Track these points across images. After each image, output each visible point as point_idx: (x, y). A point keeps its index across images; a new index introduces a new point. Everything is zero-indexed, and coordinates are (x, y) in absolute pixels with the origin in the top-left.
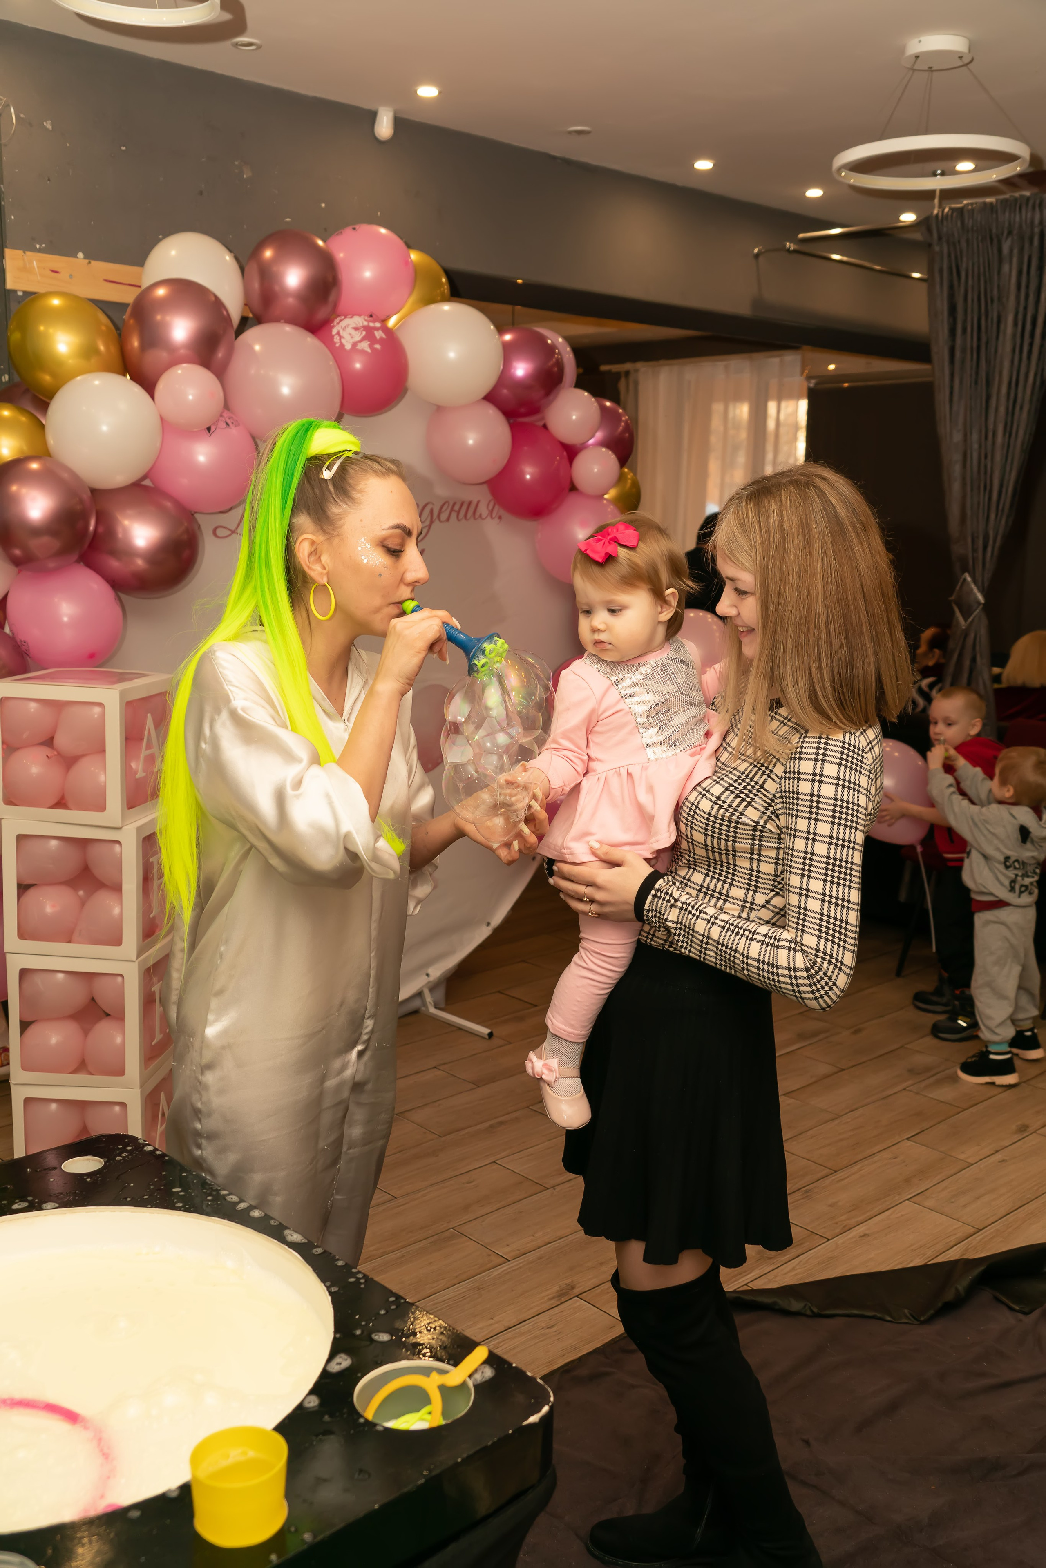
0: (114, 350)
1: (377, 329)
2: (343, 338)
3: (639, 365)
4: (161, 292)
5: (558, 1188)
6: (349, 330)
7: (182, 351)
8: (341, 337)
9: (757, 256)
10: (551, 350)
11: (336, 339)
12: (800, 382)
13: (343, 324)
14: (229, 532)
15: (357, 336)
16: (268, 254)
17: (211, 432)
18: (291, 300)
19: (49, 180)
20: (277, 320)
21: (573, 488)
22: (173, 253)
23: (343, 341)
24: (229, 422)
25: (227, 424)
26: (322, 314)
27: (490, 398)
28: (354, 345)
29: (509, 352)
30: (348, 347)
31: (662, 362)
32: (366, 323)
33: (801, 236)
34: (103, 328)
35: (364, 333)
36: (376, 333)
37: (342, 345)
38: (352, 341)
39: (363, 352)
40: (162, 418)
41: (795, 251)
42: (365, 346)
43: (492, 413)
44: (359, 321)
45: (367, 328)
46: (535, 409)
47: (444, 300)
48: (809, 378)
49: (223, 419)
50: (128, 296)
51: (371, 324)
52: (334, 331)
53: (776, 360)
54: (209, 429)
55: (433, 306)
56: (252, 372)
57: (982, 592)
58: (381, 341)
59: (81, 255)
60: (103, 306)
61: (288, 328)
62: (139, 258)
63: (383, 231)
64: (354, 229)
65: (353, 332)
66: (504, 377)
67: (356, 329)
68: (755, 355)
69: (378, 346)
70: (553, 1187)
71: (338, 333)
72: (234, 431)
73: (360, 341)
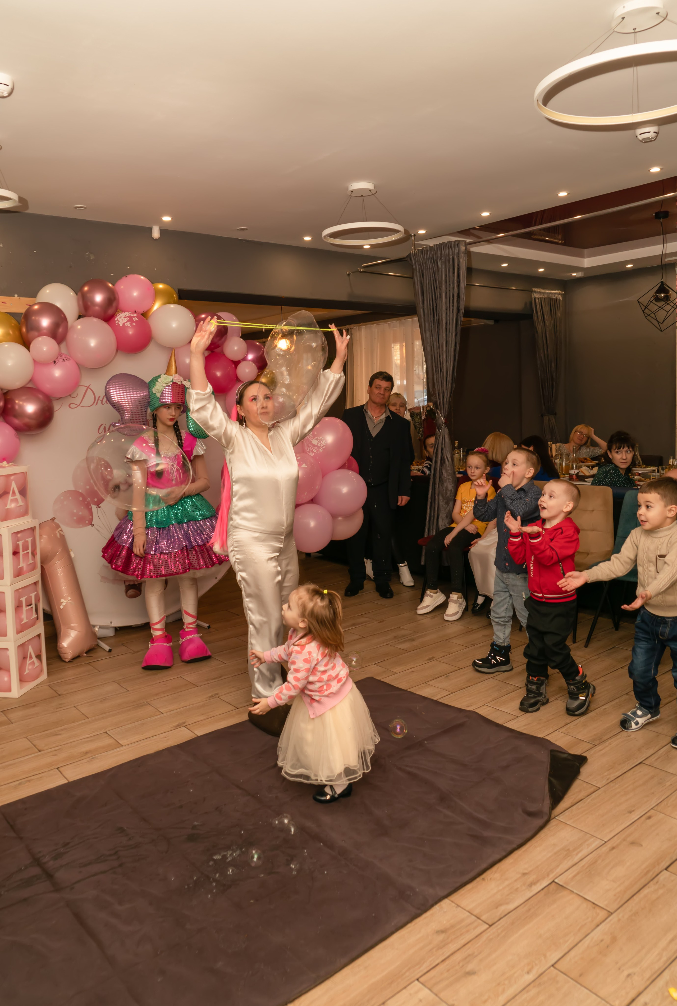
0: (17, 333)
1: (134, 317)
4: (36, 307)
5: (201, 687)
6: (122, 318)
7: (45, 331)
8: (118, 321)
9: (349, 275)
11: (117, 322)
13: (120, 316)
14: (77, 406)
15: (125, 320)
16: (86, 289)
17: (56, 364)
18: (97, 308)
19: (2, 267)
20: (90, 316)
21: (237, 379)
22: (48, 291)
23: (119, 322)
24: (65, 359)
25: (64, 360)
26: (110, 312)
28: (124, 324)
30: (121, 325)
32: (130, 315)
33: (363, 265)
34: (13, 325)
35: (128, 319)
36: (134, 318)
37: (119, 324)
38: (123, 322)
39: (128, 326)
40: (34, 359)
41: (363, 272)
42: (129, 324)
44: (127, 314)
45: (129, 317)
46: (217, 346)
47: (173, 303)
49: (62, 358)
51: (132, 315)
52: (116, 319)
54: (55, 362)
55: (169, 306)
57: (444, 418)
58: (136, 322)
59: (16, 295)
60: (13, 315)
61: (95, 320)
62: (34, 295)
63: (140, 277)
64: (126, 277)
65: (124, 319)
67: (125, 317)
69: (134, 324)
70: (200, 686)
71: (118, 320)
72: (67, 363)
73: (126, 322)
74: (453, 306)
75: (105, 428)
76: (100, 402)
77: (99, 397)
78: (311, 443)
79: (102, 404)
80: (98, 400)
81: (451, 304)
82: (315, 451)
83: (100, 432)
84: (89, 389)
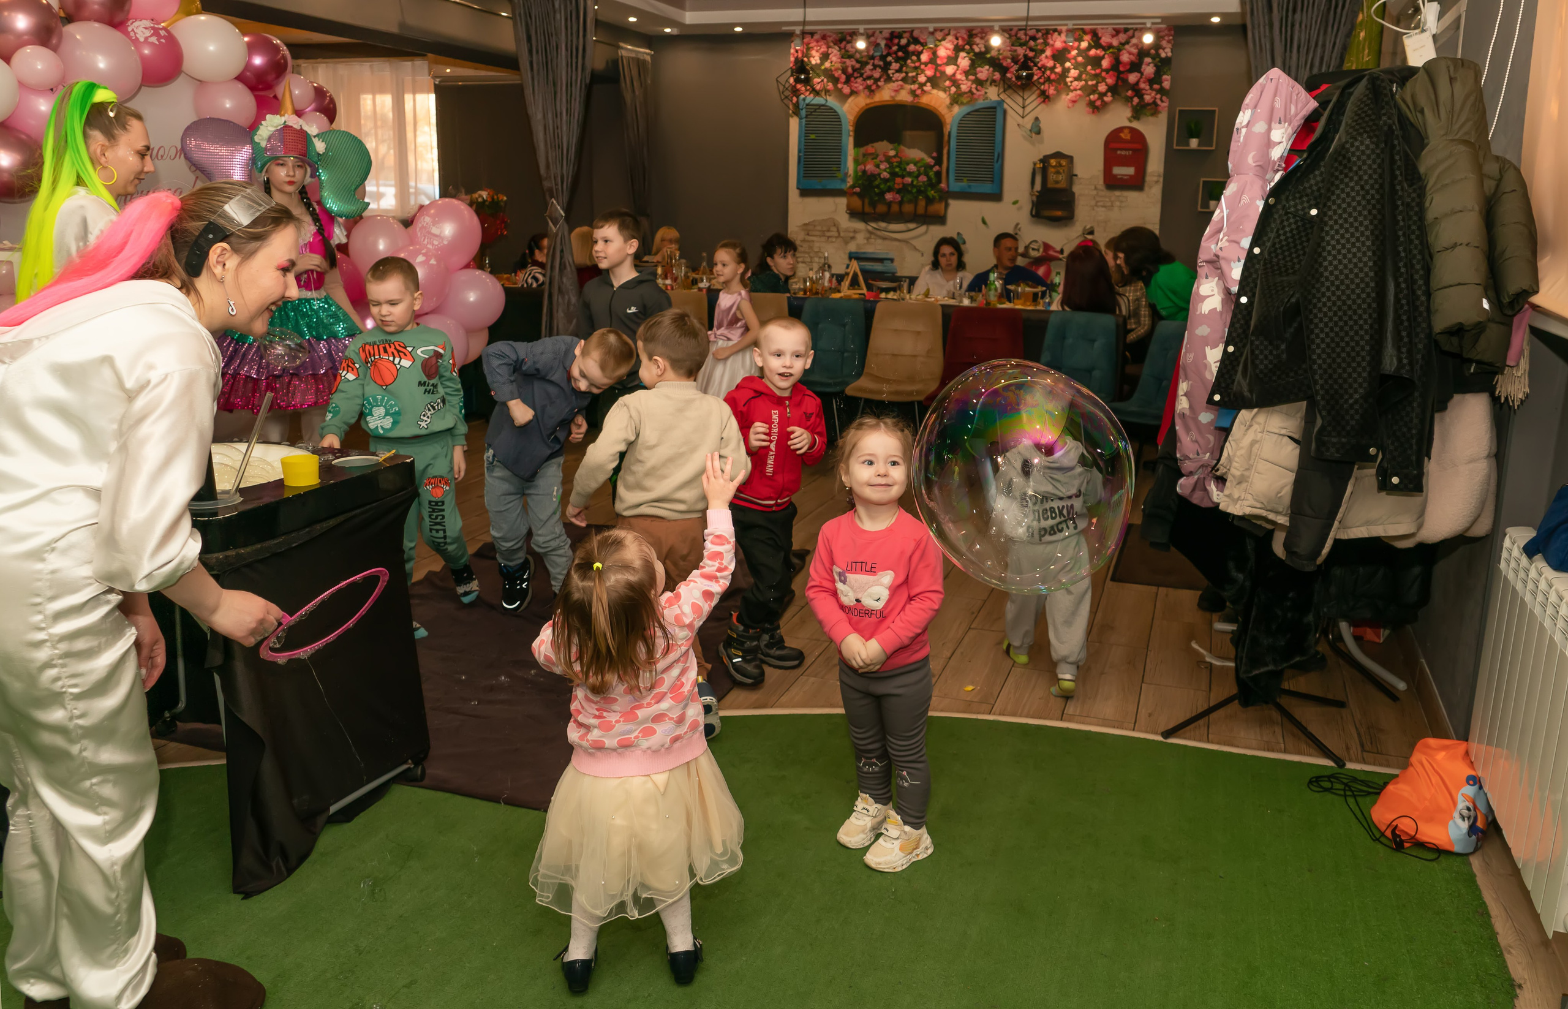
1: (159, 29)
2: (137, 33)
6: (141, 29)
7: (25, 37)
8: (135, 33)
10: (276, 48)
11: (132, 34)
12: (427, 80)
13: (136, 24)
15: (148, 33)
18: (96, 7)
20: (88, 19)
23: (137, 35)
26: (120, 17)
27: (240, 78)
28: (146, 38)
29: (252, 48)
30: (141, 39)
31: (319, 60)
32: (151, 25)
35: (151, 31)
36: (159, 31)
37: (137, 38)
38: (144, 36)
39: (153, 44)
40: (19, 82)
42: (154, 39)
43: (240, 86)
44: (146, 23)
45: (152, 28)
46: (269, 87)
47: (198, 13)
48: (434, 77)
51: (156, 26)
52: (130, 29)
53: (409, 63)
55: (192, 17)
56: (78, 53)
57: (563, 209)
58: (164, 37)
61: (97, 25)
65: (144, 30)
66: (248, 65)
67: (146, 28)
69: (163, 41)
71: (133, 30)
73: (151, 36)
74: (577, 63)
78: (430, 233)
81: (574, 60)
82: (436, 243)
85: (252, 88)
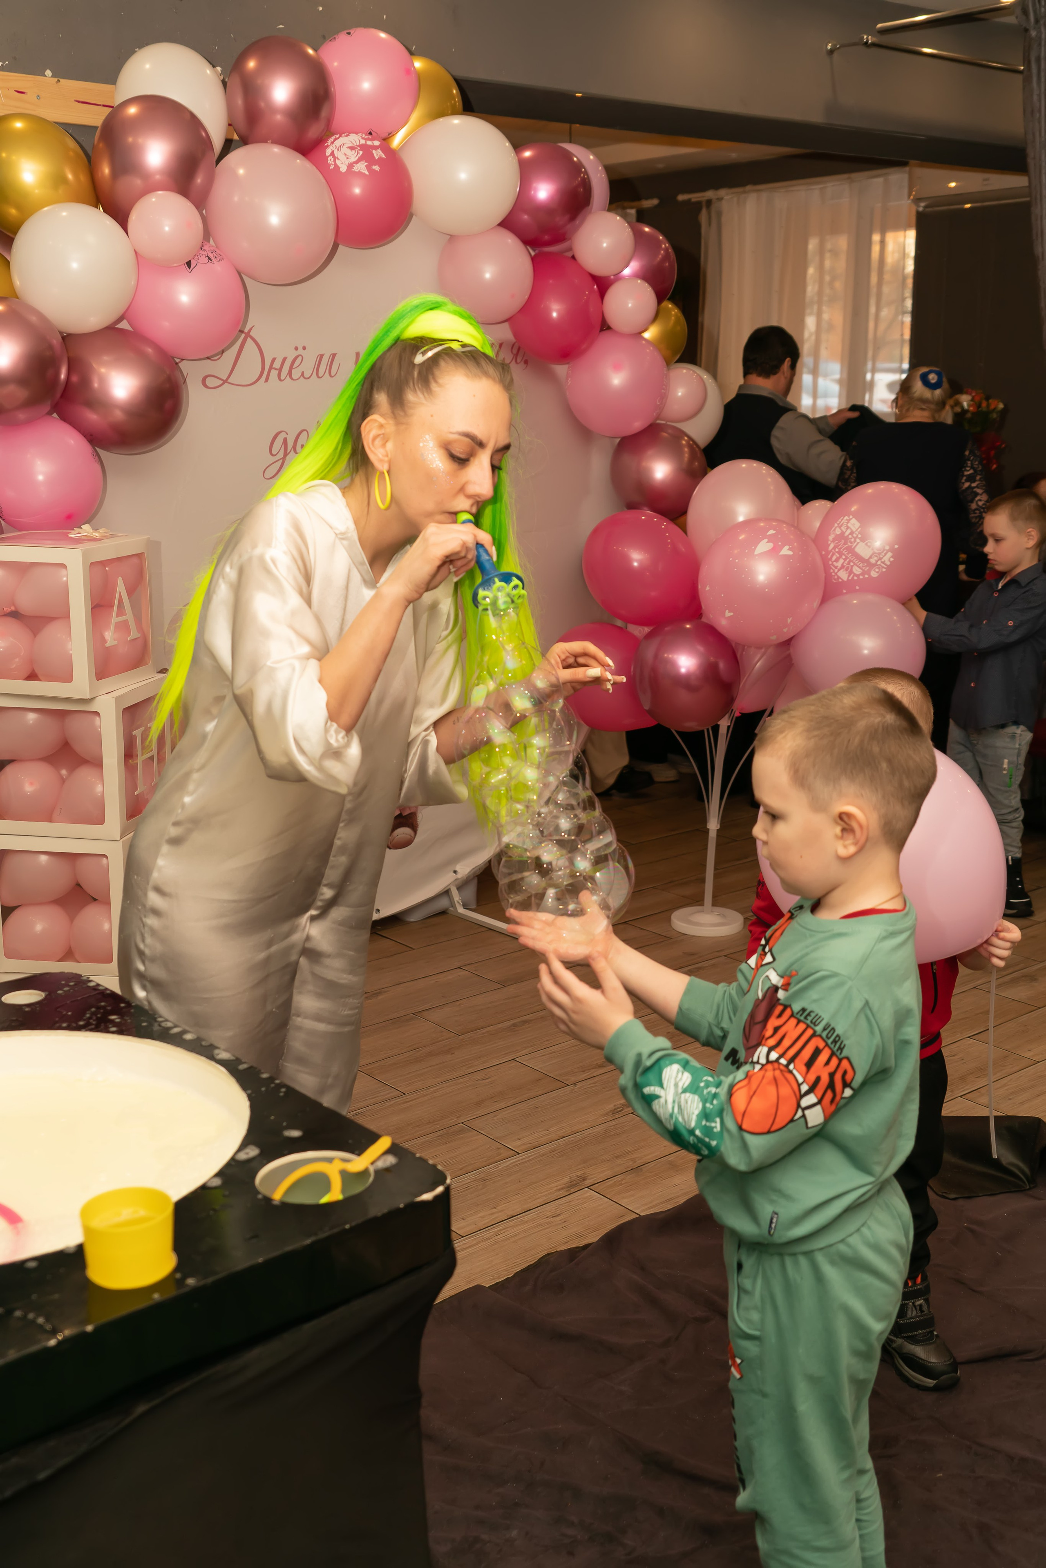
0: (83, 178)
1: (376, 148)
2: (338, 159)
3: (722, 192)
4: (132, 110)
6: (345, 150)
7: (158, 177)
8: (335, 158)
9: (831, 52)
10: (577, 168)
11: (330, 160)
13: (338, 143)
14: (222, 382)
15: (353, 156)
16: (252, 64)
17: (191, 268)
18: (279, 117)
20: (264, 140)
21: (605, 326)
22: (148, 66)
23: (338, 162)
24: (211, 256)
25: (209, 258)
26: (313, 132)
27: (507, 224)
28: (350, 166)
29: (527, 173)
30: (343, 169)
31: (748, 188)
32: (363, 142)
33: (879, 26)
34: (71, 154)
35: (361, 153)
36: (374, 152)
37: (337, 167)
38: (347, 162)
39: (360, 174)
40: (136, 252)
41: (874, 45)
42: (362, 167)
43: (510, 241)
44: (355, 139)
45: (363, 147)
46: (559, 237)
47: (454, 113)
48: (917, 200)
49: (205, 253)
50: (95, 118)
51: (369, 143)
52: (328, 152)
53: (880, 180)
54: (189, 264)
55: (441, 120)
56: (236, 199)
58: (380, 161)
59: (48, 73)
60: (69, 128)
61: (276, 149)
62: (111, 77)
63: (383, 35)
64: (349, 33)
65: (349, 152)
66: (523, 200)
67: (352, 148)
68: (854, 175)
69: (376, 168)
70: (572, 1085)
71: (332, 154)
72: (218, 267)
73: (357, 162)
75: (285, 441)
76: (274, 373)
77: (274, 360)
79: (281, 380)
80: (271, 368)
83: (274, 452)
84: (249, 339)
85: (528, 242)
